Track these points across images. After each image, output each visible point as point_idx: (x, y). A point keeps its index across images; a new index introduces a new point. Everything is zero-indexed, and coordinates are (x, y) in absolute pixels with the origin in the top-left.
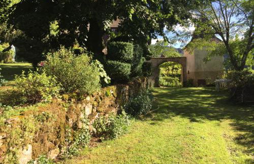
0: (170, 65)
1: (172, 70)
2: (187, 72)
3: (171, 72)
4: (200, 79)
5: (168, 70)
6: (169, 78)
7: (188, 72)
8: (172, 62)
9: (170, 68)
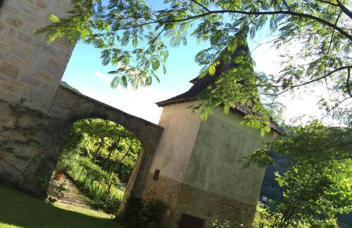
0: (111, 134)
1: (110, 149)
2: (152, 171)
3: (105, 152)
4: (188, 212)
5: (102, 145)
6: (95, 167)
7: (157, 172)
8: (121, 128)
9: (108, 142)
